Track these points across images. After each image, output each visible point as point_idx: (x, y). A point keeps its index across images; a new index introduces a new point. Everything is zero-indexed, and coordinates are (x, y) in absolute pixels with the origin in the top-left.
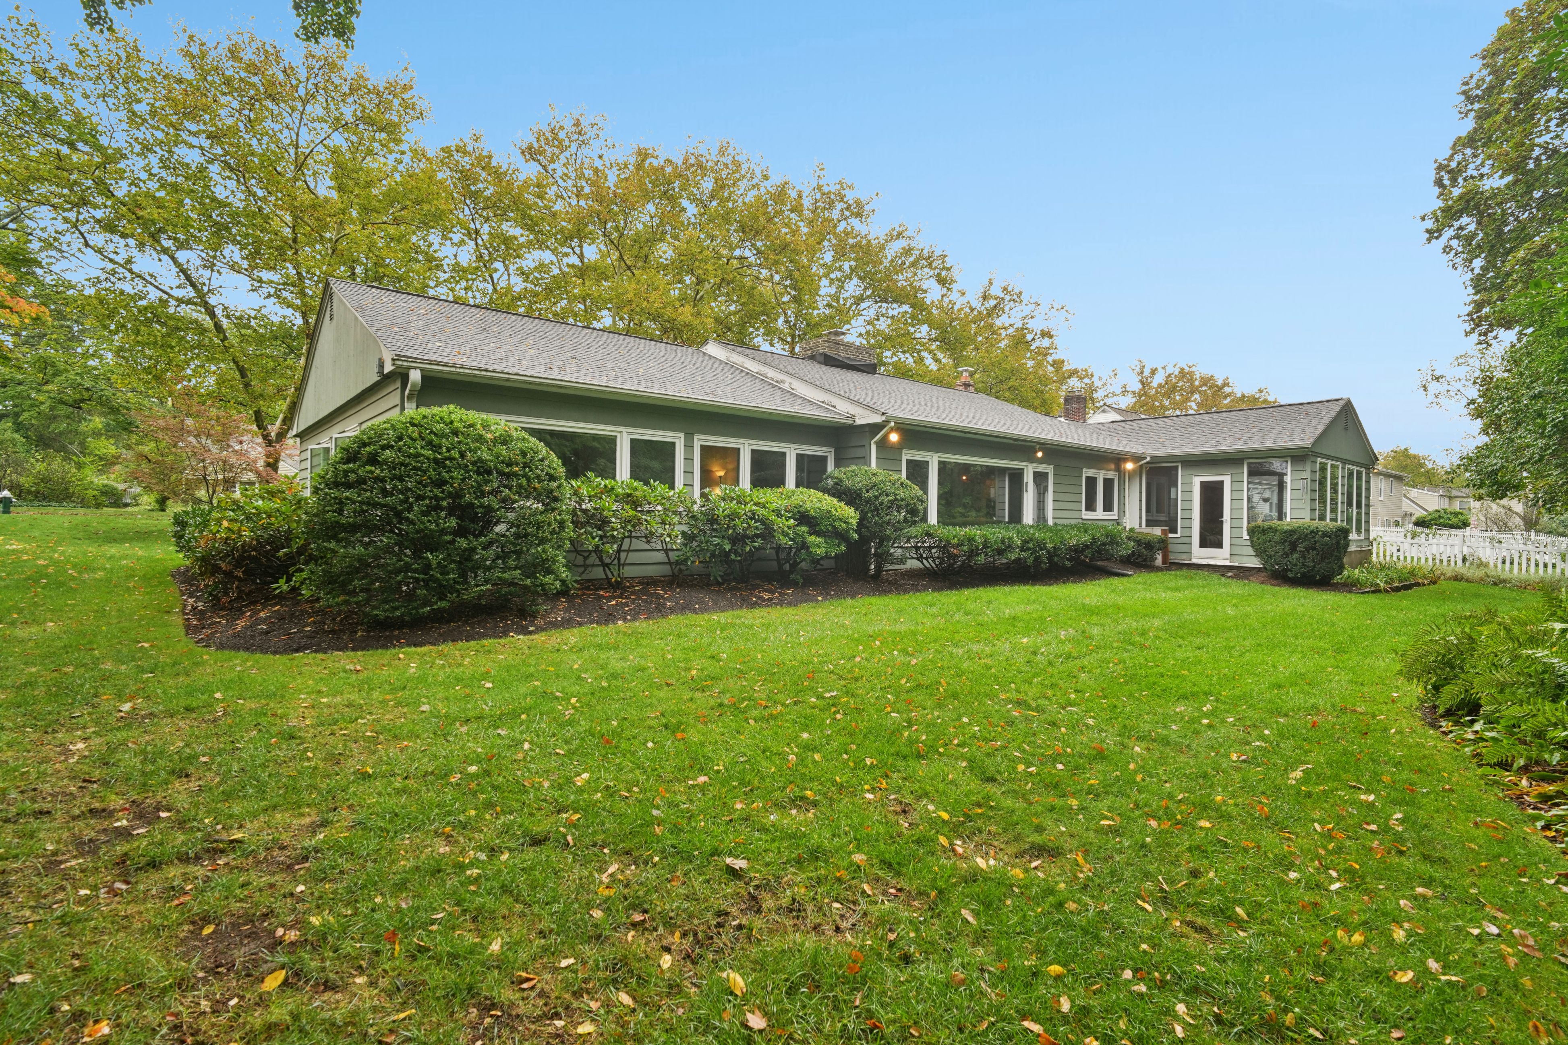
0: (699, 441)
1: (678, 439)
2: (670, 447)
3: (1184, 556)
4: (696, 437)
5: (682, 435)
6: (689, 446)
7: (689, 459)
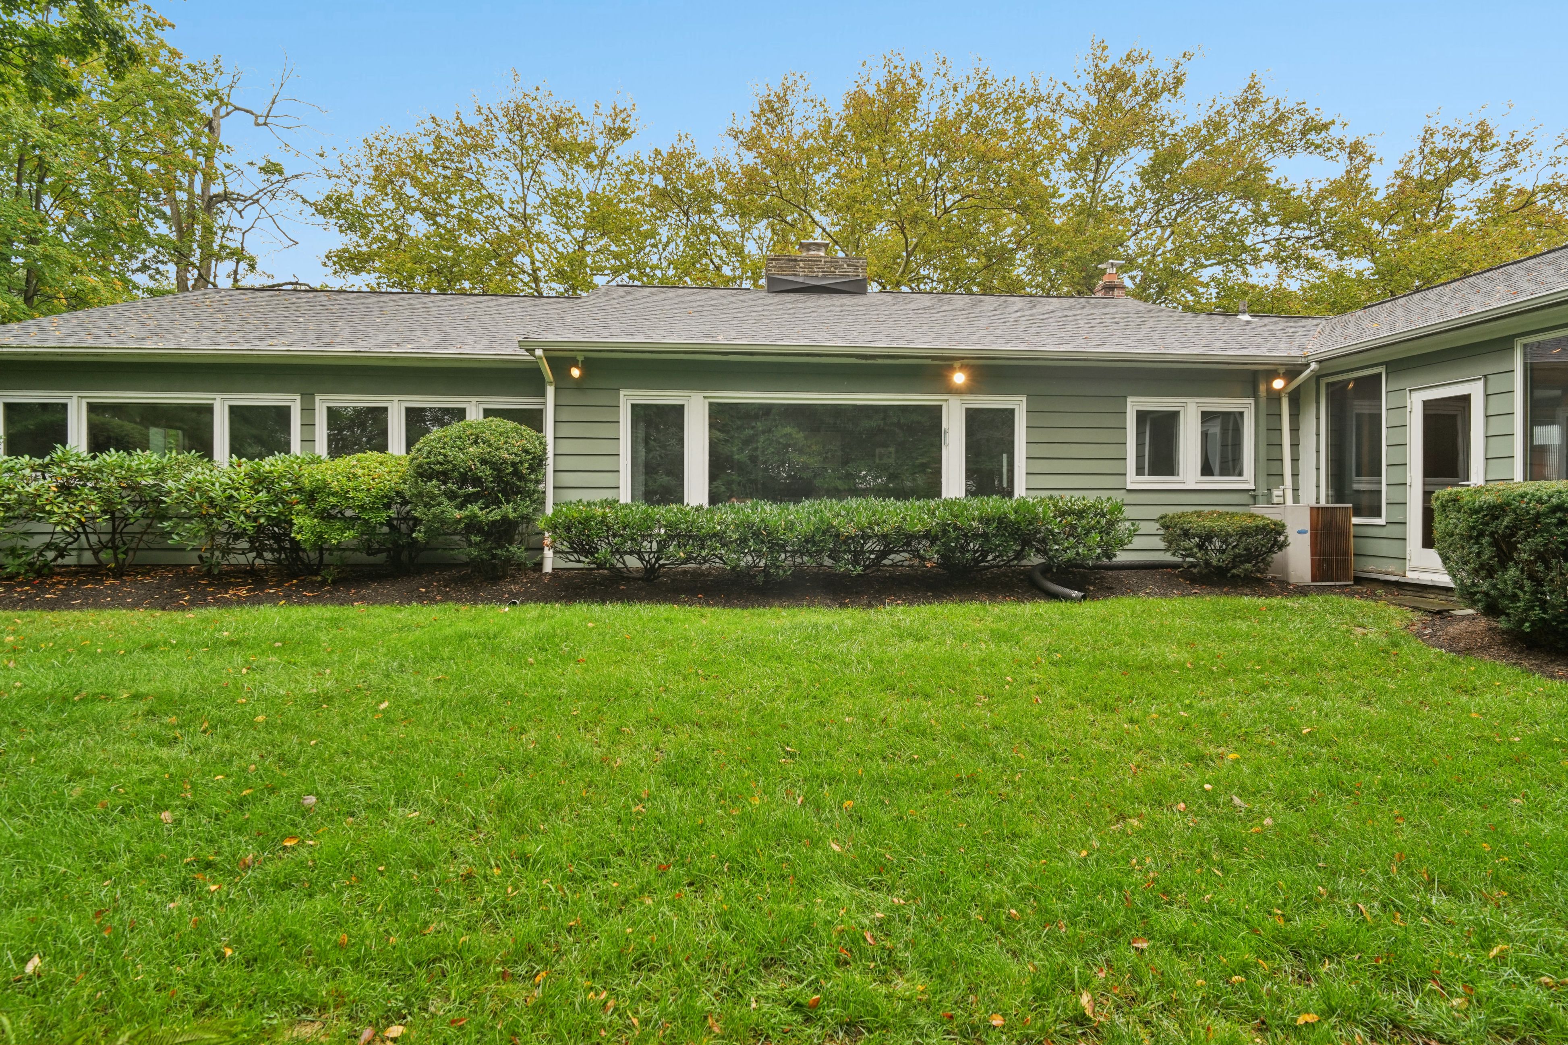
0: (322, 404)
1: (294, 403)
2: (283, 414)
3: (1392, 566)
4: (318, 398)
5: (298, 397)
6: (308, 410)
7: (308, 424)
